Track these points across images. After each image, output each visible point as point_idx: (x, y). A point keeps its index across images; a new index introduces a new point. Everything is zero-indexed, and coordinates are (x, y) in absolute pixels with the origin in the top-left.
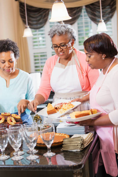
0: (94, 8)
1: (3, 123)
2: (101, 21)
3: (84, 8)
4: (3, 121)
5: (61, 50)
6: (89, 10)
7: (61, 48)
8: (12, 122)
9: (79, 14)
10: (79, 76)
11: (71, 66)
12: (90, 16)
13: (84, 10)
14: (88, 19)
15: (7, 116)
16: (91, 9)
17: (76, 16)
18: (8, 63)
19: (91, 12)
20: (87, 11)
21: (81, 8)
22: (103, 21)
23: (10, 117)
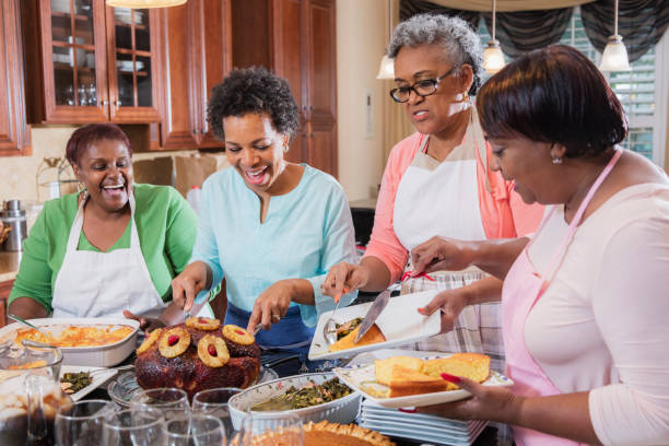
0: (604, 13)
1: (180, 356)
2: (615, 40)
3: (578, 11)
4: (183, 350)
5: (419, 99)
6: (591, 18)
7: (418, 94)
8: (214, 354)
9: (561, 29)
10: (482, 197)
11: (459, 163)
12: (594, 36)
13: (575, 19)
14: (585, 45)
15: (202, 330)
16: (597, 15)
17: (551, 35)
18: (252, 153)
19: (597, 25)
20: (585, 22)
21: (568, 11)
22: (620, 38)
23: (213, 337)
